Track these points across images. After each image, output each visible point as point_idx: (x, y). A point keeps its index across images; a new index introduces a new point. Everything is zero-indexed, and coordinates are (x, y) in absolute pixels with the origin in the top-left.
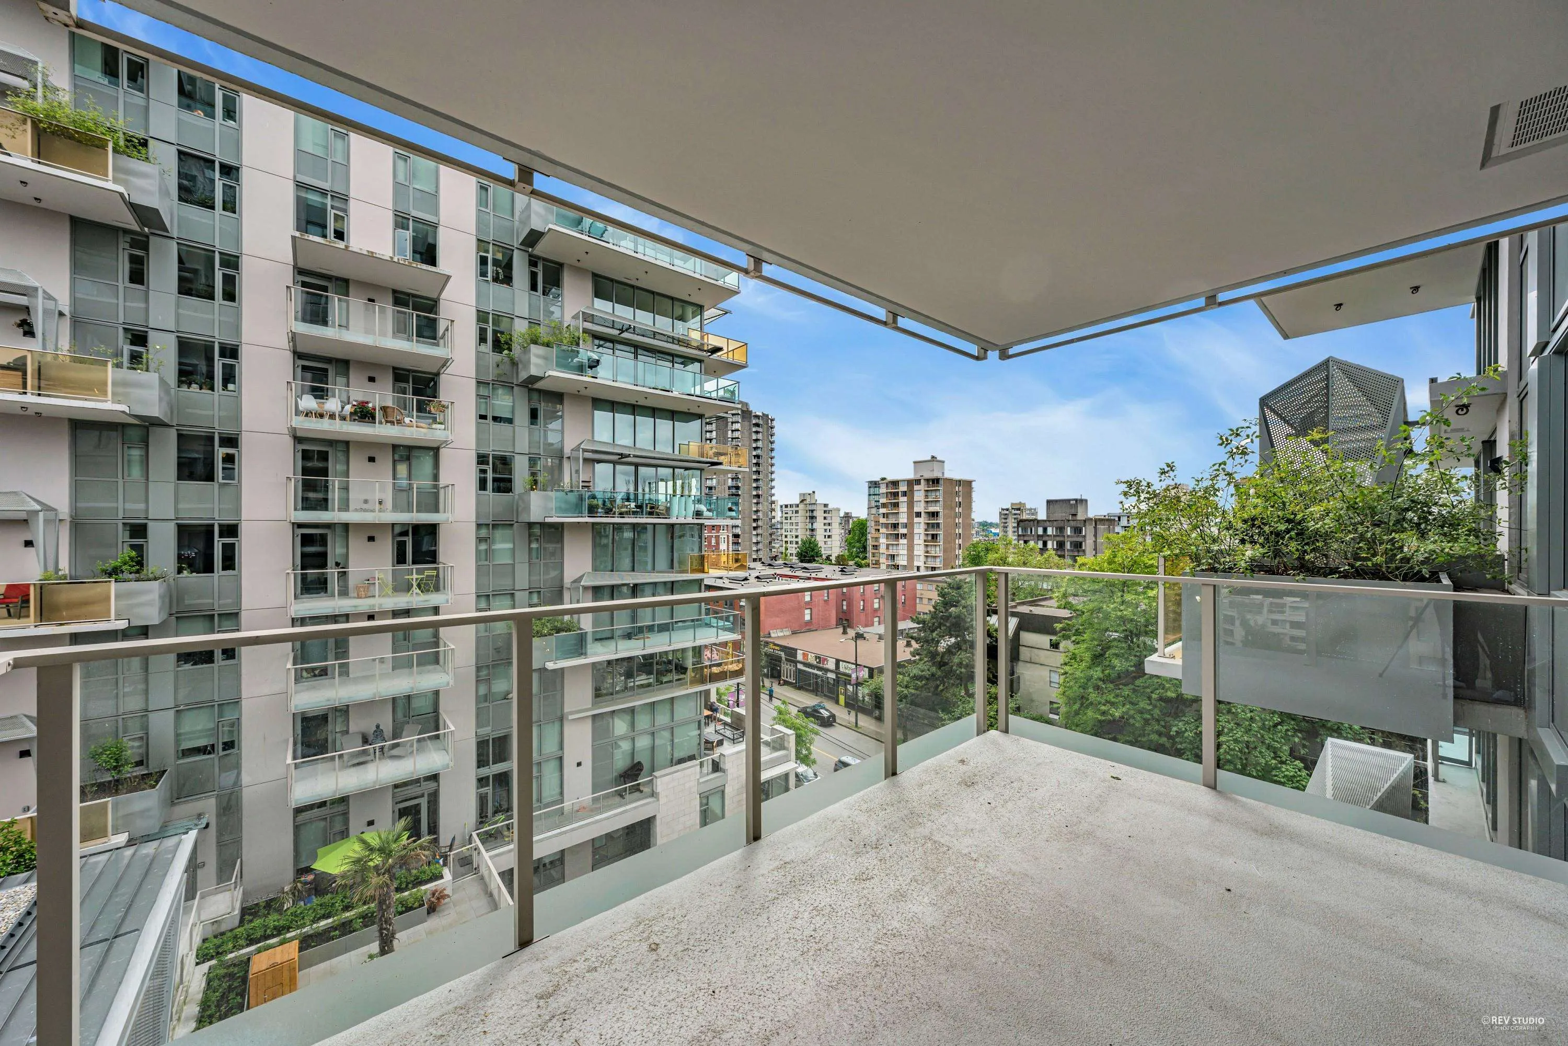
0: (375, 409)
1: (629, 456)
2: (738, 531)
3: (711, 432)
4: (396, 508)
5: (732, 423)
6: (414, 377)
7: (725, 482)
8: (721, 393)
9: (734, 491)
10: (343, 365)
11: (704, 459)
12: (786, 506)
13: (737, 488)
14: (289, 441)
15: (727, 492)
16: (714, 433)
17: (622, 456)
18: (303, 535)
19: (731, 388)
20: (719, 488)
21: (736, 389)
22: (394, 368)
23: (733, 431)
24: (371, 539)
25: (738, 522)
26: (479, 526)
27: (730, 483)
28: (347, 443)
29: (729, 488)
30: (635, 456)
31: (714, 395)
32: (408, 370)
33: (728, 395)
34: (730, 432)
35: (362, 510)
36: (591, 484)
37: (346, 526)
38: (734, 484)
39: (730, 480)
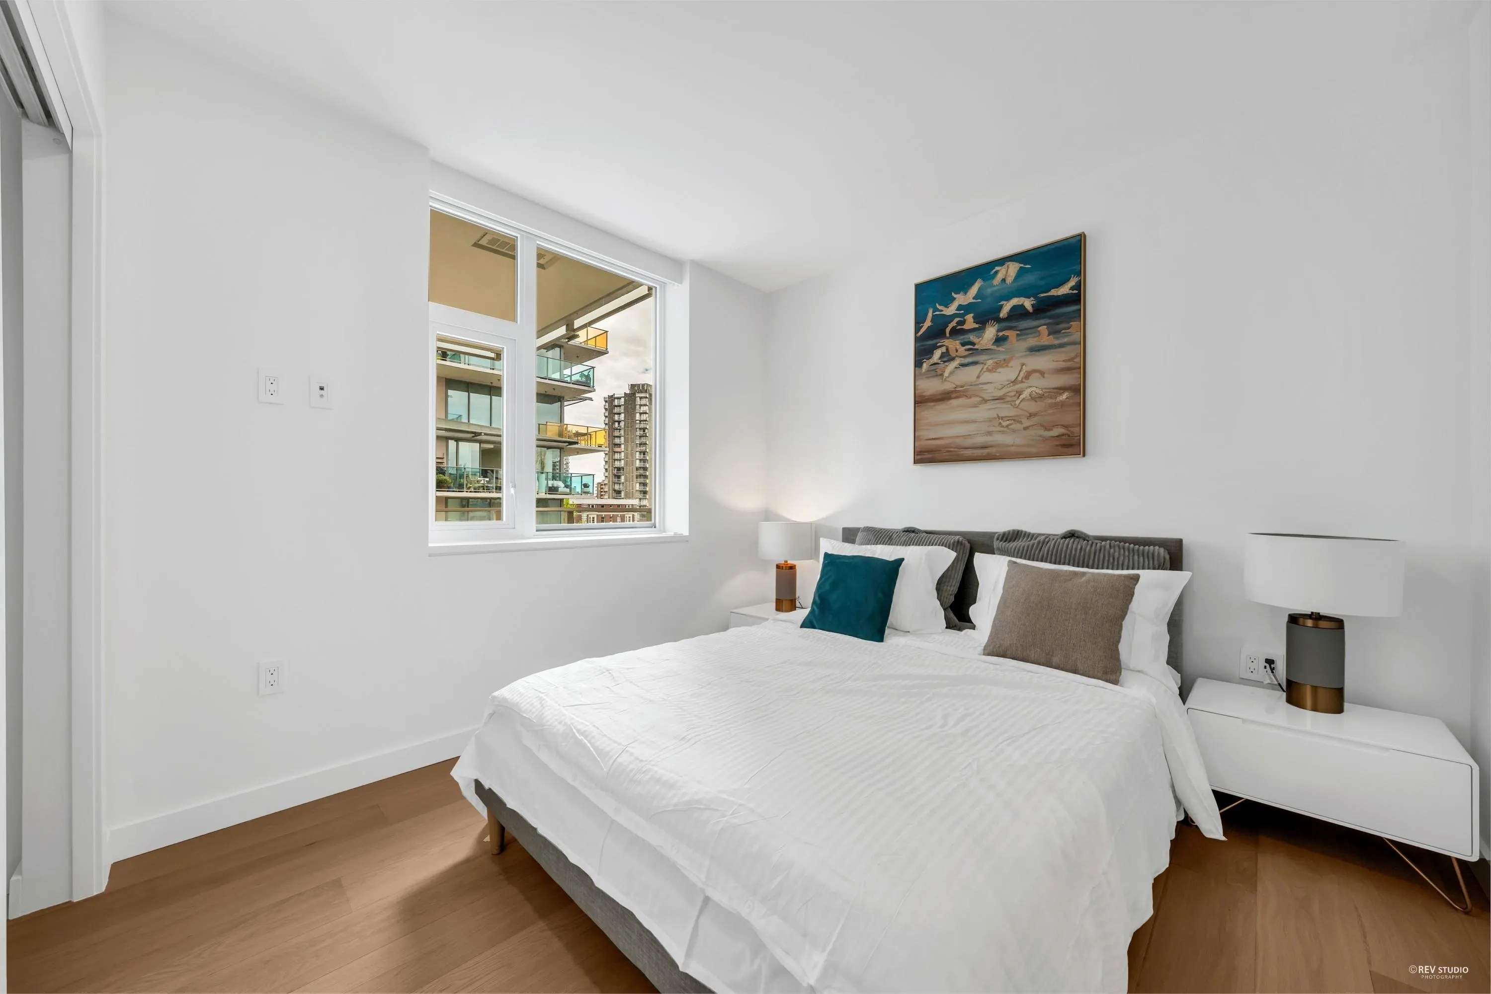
1: (480, 434)
3: (619, 414)
5: (641, 405)
7: (633, 463)
8: (574, 378)
9: (641, 472)
11: (564, 439)
16: (622, 416)
17: (476, 434)
19: (586, 373)
20: (627, 469)
21: (591, 373)
23: (641, 414)
27: (638, 464)
29: (637, 469)
30: (486, 434)
31: (568, 379)
33: (584, 379)
34: (638, 415)
36: (445, 461)
38: (642, 465)
39: (638, 461)
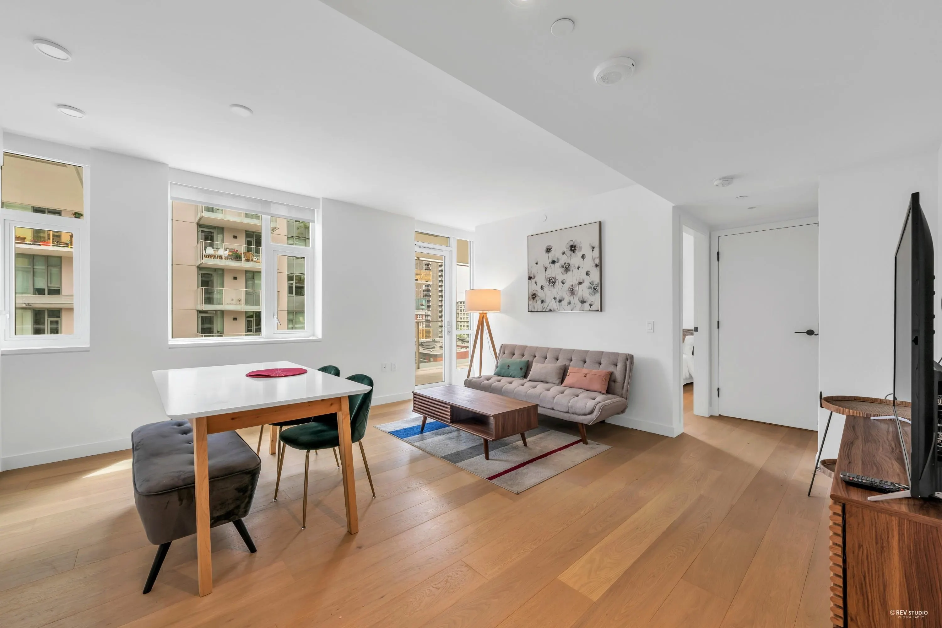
0: (241, 254)
2: (429, 318)
4: (247, 303)
6: (256, 235)
10: (221, 230)
12: (461, 303)
13: (429, 291)
14: (196, 270)
15: (422, 294)
18: (202, 317)
22: (246, 231)
24: (235, 319)
25: (429, 313)
26: (289, 313)
28: (223, 270)
32: (253, 232)
35: (231, 304)
37: (223, 312)
